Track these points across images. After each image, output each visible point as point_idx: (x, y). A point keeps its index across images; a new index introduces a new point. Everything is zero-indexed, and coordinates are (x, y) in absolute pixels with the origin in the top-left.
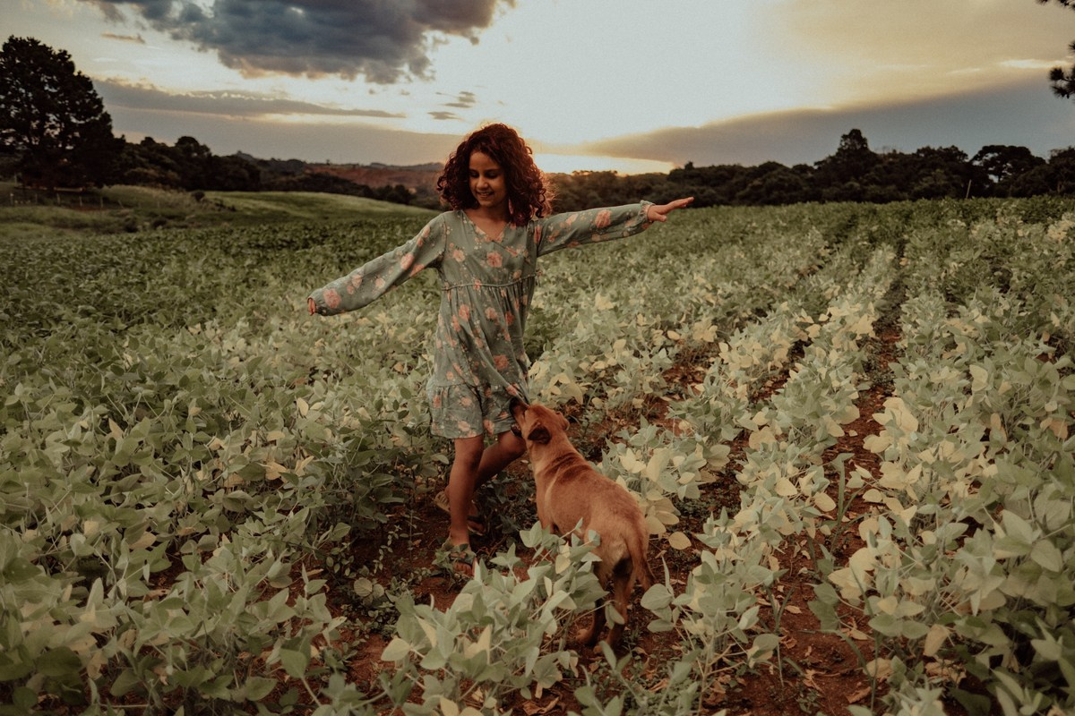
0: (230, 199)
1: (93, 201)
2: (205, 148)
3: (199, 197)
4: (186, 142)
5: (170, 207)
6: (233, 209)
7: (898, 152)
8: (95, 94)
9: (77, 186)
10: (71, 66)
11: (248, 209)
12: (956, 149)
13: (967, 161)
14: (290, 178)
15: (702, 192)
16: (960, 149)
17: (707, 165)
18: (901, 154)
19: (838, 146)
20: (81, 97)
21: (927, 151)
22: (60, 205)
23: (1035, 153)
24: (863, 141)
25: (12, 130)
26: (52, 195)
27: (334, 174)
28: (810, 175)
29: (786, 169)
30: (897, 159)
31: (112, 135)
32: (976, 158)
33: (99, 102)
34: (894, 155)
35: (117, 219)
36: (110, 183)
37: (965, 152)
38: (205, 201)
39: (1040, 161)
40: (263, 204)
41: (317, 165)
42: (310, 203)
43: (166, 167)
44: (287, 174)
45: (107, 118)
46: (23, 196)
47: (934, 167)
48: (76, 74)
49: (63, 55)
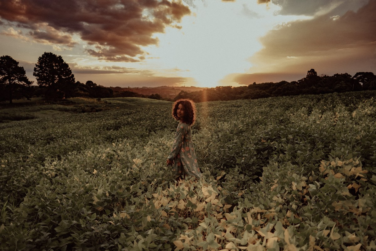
0: (107, 100)
2: (95, 84)
3: (99, 100)
4: (89, 83)
5: (91, 103)
6: (110, 103)
7: (327, 76)
8: (69, 69)
10: (63, 61)
11: (115, 103)
12: (347, 74)
13: (351, 78)
14: (117, 93)
15: (261, 92)
16: (349, 74)
17: (261, 83)
18: (328, 76)
19: (307, 75)
20: (66, 70)
21: (337, 75)
22: (59, 104)
24: (316, 73)
27: (131, 91)
28: (296, 84)
29: (288, 83)
30: (327, 78)
32: (354, 77)
33: (71, 71)
35: (78, 108)
37: (350, 75)
38: (101, 101)
40: (118, 102)
41: (125, 88)
42: (133, 100)
43: (85, 91)
45: (73, 76)
47: (340, 80)
48: (64, 63)
49: (60, 57)
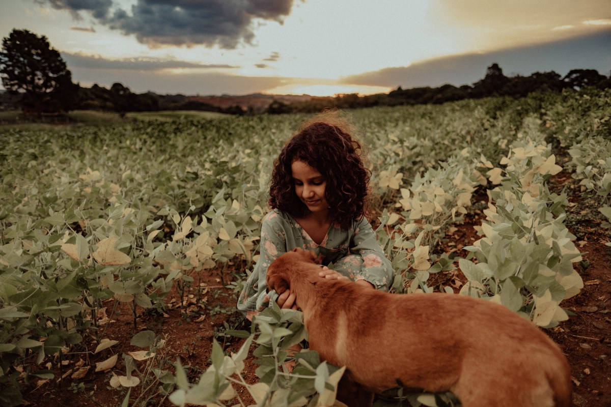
0: (140, 116)
1: (63, 120)
2: (127, 89)
3: (122, 116)
4: (117, 86)
5: (106, 120)
6: (142, 122)
7: (520, 76)
8: (62, 60)
9: (54, 112)
10: (48, 44)
12: (554, 72)
13: (561, 79)
14: (176, 104)
16: (556, 72)
17: (410, 88)
18: (522, 77)
19: (486, 73)
20: (54, 62)
21: (537, 74)
22: (44, 123)
23: (601, 73)
24: (500, 70)
25: (16, 82)
26: (40, 117)
27: (201, 101)
28: (469, 91)
29: (455, 88)
30: (520, 80)
31: (71, 82)
33: (64, 64)
34: (518, 77)
36: (72, 110)
37: (560, 74)
38: (126, 118)
39: (604, 77)
41: (192, 97)
43: (106, 100)
44: (174, 102)
45: (69, 73)
46: (24, 118)
47: (542, 83)
48: (50, 48)
49: (44, 38)
